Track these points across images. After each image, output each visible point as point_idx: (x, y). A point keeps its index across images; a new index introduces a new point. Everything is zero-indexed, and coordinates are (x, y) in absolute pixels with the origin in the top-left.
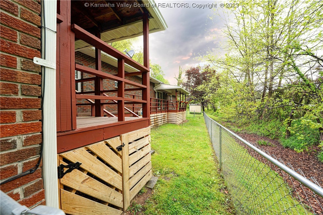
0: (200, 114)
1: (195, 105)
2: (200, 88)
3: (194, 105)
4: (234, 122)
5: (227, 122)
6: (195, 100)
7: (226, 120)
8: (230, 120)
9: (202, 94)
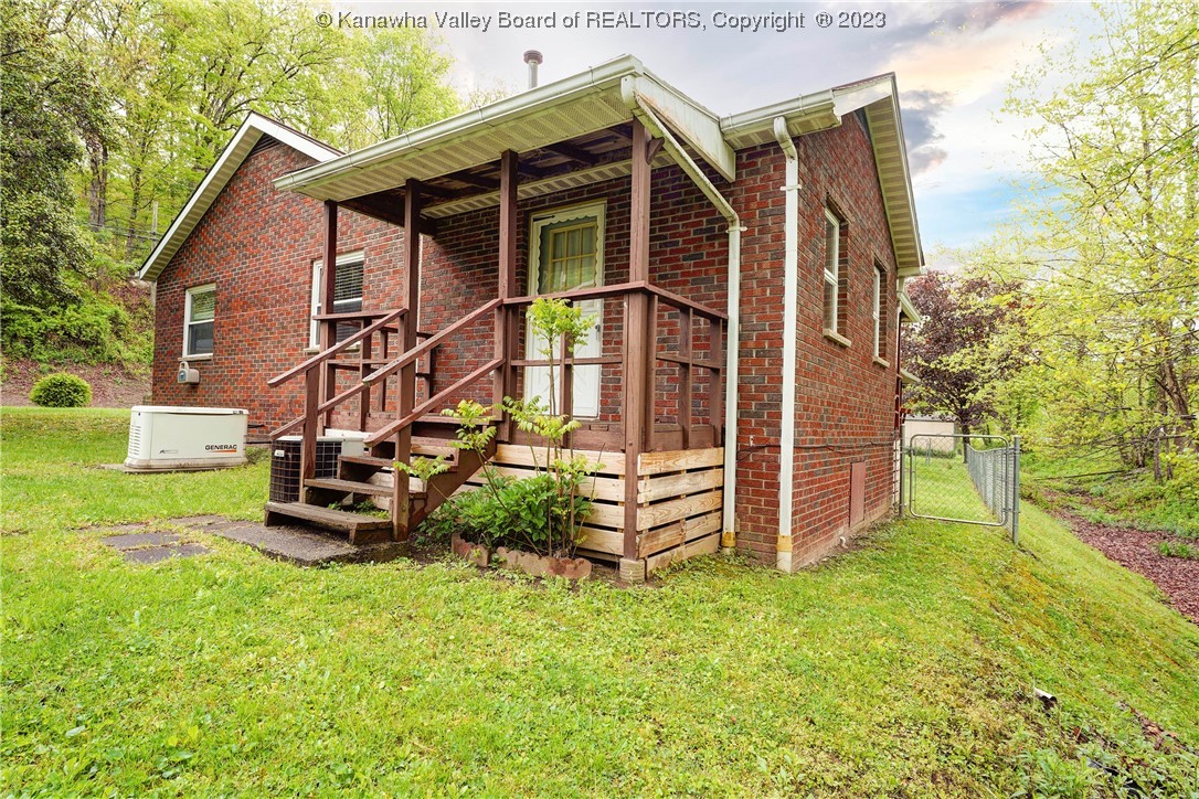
0: (951, 456)
1: (930, 418)
2: (956, 361)
3: (925, 418)
4: (1101, 495)
5: (1071, 492)
6: (933, 400)
7: (1067, 486)
8: (1085, 486)
9: (963, 380)
